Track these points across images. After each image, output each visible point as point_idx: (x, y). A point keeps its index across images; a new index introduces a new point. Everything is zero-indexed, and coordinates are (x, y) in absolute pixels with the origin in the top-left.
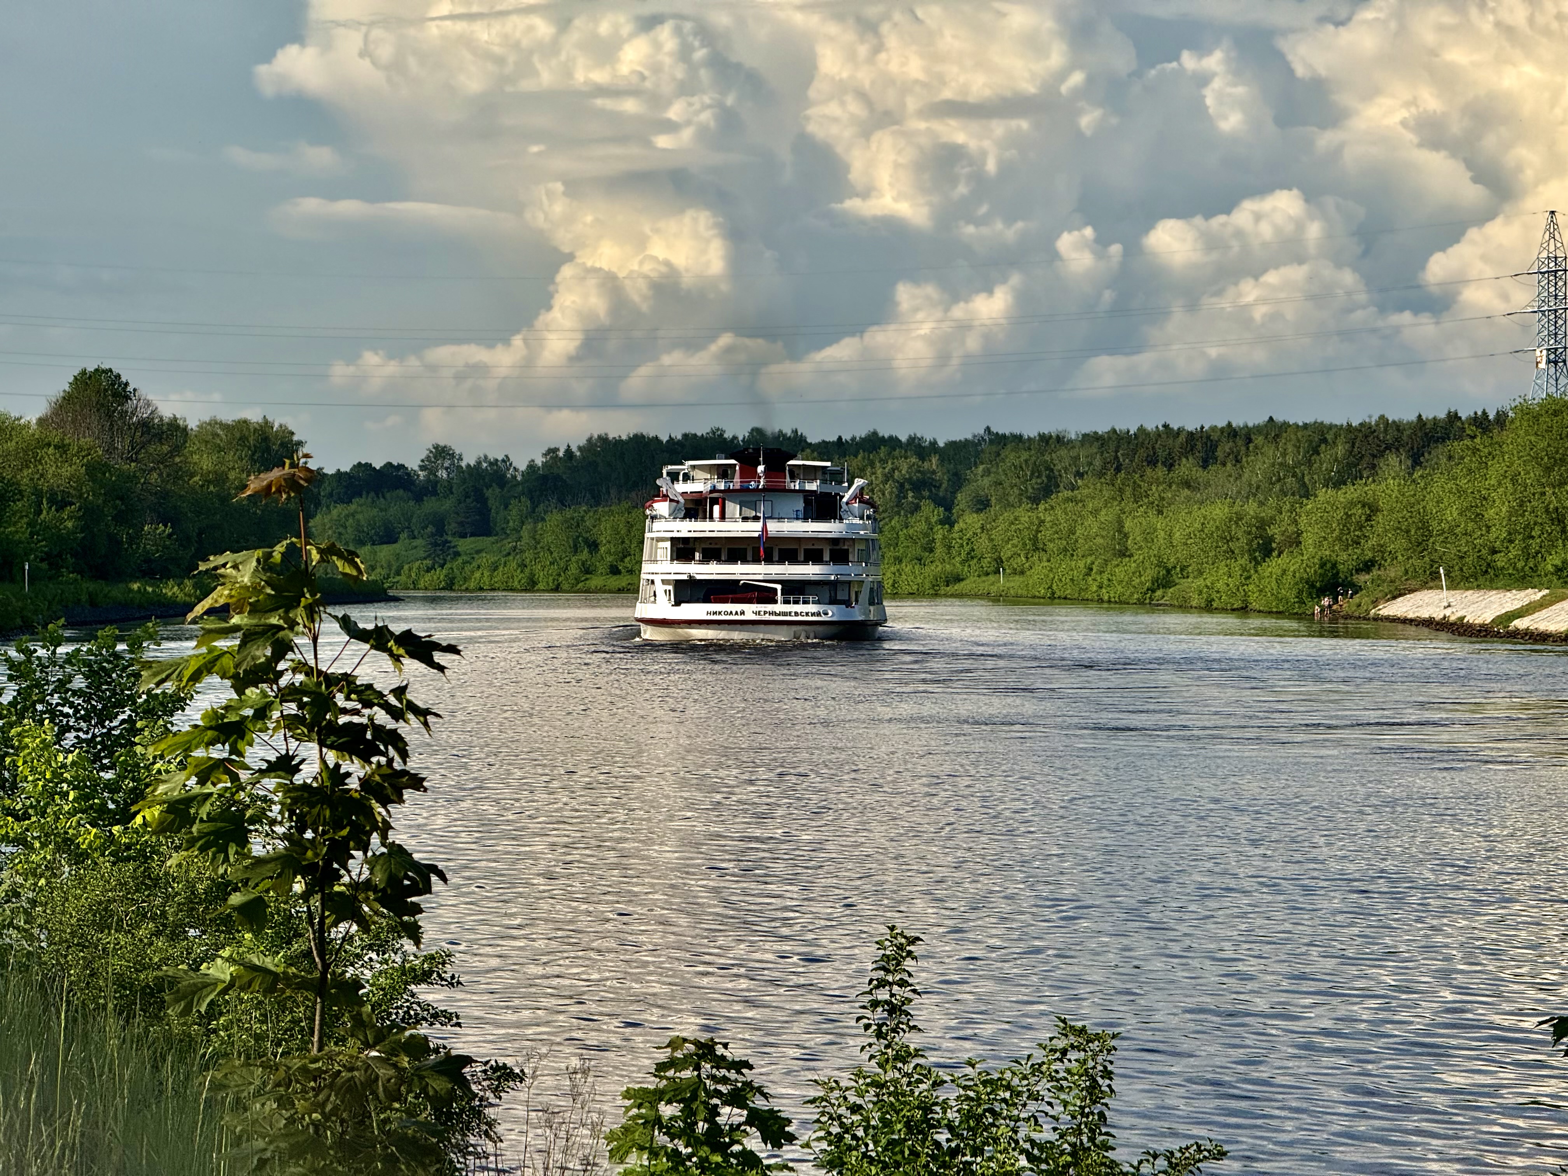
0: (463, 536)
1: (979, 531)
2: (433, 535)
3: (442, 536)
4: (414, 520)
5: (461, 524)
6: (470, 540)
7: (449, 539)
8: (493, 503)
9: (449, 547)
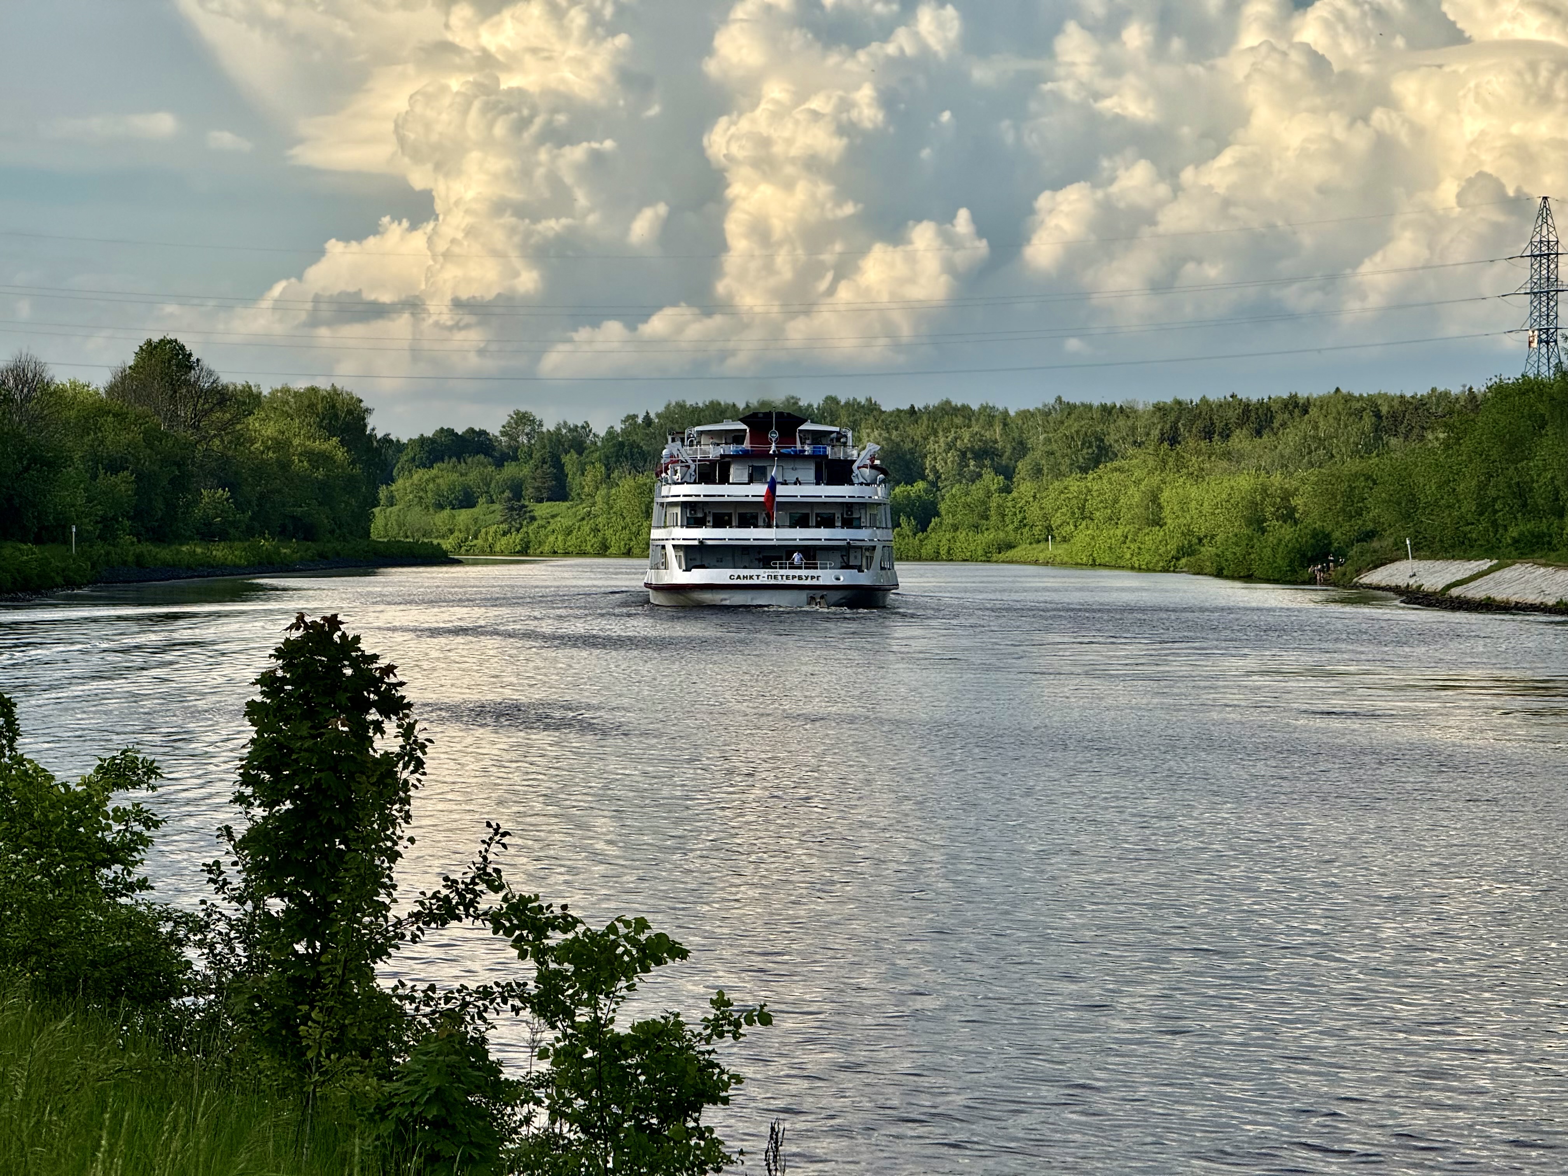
0: (540, 501)
1: (1031, 499)
2: (510, 500)
3: (519, 501)
4: (493, 485)
5: (538, 489)
6: (546, 504)
7: (527, 503)
8: (569, 469)
9: (525, 512)
